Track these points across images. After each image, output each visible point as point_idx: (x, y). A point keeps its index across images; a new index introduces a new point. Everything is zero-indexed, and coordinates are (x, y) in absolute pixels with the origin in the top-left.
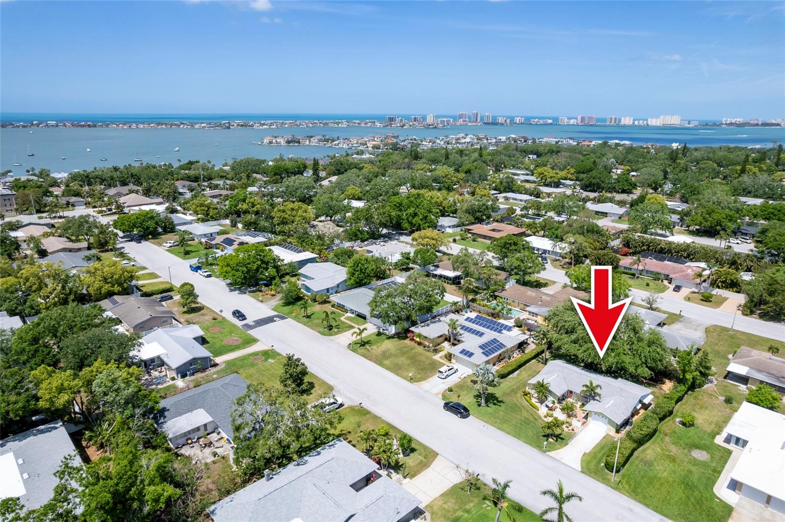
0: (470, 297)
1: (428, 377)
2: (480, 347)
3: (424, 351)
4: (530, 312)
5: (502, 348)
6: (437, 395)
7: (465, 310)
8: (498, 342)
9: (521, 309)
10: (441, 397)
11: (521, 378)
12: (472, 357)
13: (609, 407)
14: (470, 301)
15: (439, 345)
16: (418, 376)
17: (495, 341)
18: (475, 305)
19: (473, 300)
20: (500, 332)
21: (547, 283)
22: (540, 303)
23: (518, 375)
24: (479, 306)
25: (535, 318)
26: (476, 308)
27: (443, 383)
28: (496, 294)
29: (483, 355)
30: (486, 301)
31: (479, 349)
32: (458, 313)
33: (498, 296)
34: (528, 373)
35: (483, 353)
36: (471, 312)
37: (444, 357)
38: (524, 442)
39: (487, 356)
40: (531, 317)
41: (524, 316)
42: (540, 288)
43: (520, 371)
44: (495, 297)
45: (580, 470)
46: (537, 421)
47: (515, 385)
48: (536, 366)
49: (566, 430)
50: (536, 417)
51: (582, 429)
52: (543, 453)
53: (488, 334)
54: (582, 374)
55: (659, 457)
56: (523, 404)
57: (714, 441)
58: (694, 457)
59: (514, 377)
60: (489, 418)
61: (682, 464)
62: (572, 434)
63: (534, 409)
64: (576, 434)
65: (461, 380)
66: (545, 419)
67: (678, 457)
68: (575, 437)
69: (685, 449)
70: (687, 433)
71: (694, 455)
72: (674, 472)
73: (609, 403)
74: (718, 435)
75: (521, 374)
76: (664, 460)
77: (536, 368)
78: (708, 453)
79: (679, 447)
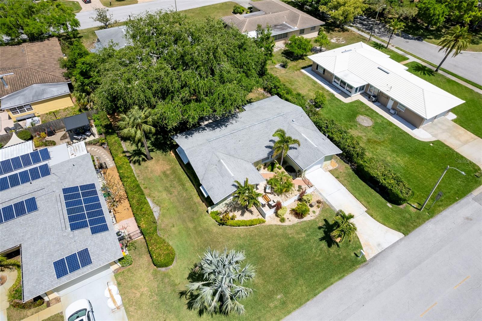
2: (74, 227)
8: (76, 189)
11: (166, 204)
12: (93, 257)
13: (316, 145)
17: (70, 193)
20: (46, 171)
22: (7, 87)
23: (158, 204)
25: (28, 113)
29: (98, 235)
31: (76, 232)
34: (160, 189)
39: (105, 228)
43: (149, 196)
46: (290, 236)
47: (184, 221)
48: (148, 170)
49: (318, 211)
50: (280, 232)
51: (318, 191)
52: (367, 264)
53: (39, 192)
54: (232, 132)
55: (371, 150)
56: (242, 236)
57: (343, 102)
58: (368, 127)
59: (159, 211)
60: (268, 309)
61: (382, 140)
62: (327, 208)
63: (257, 225)
64: (327, 203)
65: (123, 308)
66: (287, 223)
67: (370, 136)
68: (333, 207)
69: (356, 126)
70: (330, 110)
71: (366, 125)
72: (393, 151)
73: (306, 140)
74: (336, 96)
75: (156, 198)
76: (377, 149)
77: (152, 172)
78: (362, 115)
79: (353, 128)
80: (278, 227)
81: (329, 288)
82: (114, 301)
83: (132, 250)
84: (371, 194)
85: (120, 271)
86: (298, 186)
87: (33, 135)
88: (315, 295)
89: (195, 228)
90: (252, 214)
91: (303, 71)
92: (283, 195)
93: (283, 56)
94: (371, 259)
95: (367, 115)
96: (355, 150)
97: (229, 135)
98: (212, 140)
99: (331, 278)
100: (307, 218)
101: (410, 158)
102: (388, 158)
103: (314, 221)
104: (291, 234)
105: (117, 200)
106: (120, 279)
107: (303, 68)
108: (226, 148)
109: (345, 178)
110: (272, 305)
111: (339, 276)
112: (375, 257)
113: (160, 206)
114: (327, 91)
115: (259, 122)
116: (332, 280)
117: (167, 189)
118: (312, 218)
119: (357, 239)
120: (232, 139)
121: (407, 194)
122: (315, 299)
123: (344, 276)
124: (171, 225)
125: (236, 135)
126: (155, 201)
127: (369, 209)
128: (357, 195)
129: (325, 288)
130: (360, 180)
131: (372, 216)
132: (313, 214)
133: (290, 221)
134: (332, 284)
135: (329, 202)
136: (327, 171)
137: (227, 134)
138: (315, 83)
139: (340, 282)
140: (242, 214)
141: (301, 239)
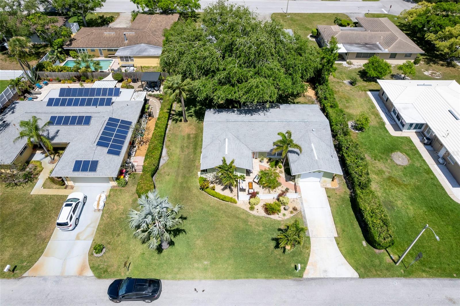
0: (34, 63)
1: (45, 241)
2: (99, 144)
3: (9, 189)
4: (121, 58)
5: (128, 128)
6: (81, 273)
7: (37, 84)
8: (118, 120)
9: (106, 57)
10: (90, 273)
11: (175, 158)
12: (98, 168)
13: (318, 158)
14: (36, 70)
15: (28, 162)
16: (25, 253)
17: (112, 122)
18: (47, 73)
19: (40, 67)
20: (109, 103)
21: (112, 17)
22: (126, 42)
23: (169, 155)
24: (53, 73)
25: (130, 63)
26: (51, 76)
27: (78, 238)
28: (65, 47)
29: (111, 156)
30: (58, 61)
31: (99, 148)
32: (30, 93)
33: (71, 50)
34: (178, 145)
35: (110, 152)
36: (46, 84)
37: (49, 183)
38: (266, 278)
39: (118, 153)
40: (124, 63)
41: (115, 64)
42: (108, 24)
43: (168, 147)
44: (67, 53)
45: (356, 275)
46: (249, 223)
47: (178, 175)
48: (179, 129)
49: (288, 215)
50: (243, 216)
51: (301, 200)
52: (300, 280)
53: (96, 114)
54: (251, 121)
55: (385, 187)
56: (211, 204)
57: (390, 134)
58: (400, 165)
59: (166, 160)
60: (191, 266)
61: (405, 183)
62: (299, 217)
63: (229, 203)
64: (302, 213)
65: (101, 212)
66: (254, 213)
67: (394, 175)
68: (306, 219)
69: (387, 160)
70: (369, 137)
71: (398, 163)
72: (411, 198)
73: (312, 150)
74: (386, 126)
75: (171, 151)
76: (392, 189)
77: (180, 131)
78: (401, 152)
79: (382, 161)
80: (244, 212)
81: (251, 280)
82: (98, 204)
83: (131, 178)
84: (352, 225)
85: (115, 188)
86: (285, 188)
87: (124, 79)
88: (234, 278)
89: (182, 183)
90: (231, 192)
91: (369, 93)
92: (267, 190)
93: (358, 74)
94: (308, 278)
95: (408, 155)
96: (360, 178)
97: (247, 122)
98: (231, 121)
99: (258, 272)
100: (274, 217)
101: (426, 212)
102: (399, 203)
103: (279, 222)
104: (251, 222)
105: (144, 141)
106: (112, 193)
107: (370, 90)
108: (238, 131)
109: (337, 200)
110: (196, 265)
111: (267, 276)
112: (312, 279)
113: (169, 157)
114: (380, 119)
115: (280, 121)
116: (259, 275)
117: (182, 148)
118: (279, 219)
119: (307, 256)
120: (248, 126)
121: (384, 239)
122: (233, 281)
123: (271, 277)
124: (167, 173)
125: (253, 124)
126: (169, 152)
127: (339, 237)
128: (337, 219)
129: (247, 278)
130: (351, 208)
131: (338, 244)
132: (282, 217)
133: (258, 212)
134: (256, 278)
135: (305, 214)
136: (323, 187)
137: (245, 121)
138: (373, 107)
139: (264, 280)
140: (223, 189)
141: (256, 230)
